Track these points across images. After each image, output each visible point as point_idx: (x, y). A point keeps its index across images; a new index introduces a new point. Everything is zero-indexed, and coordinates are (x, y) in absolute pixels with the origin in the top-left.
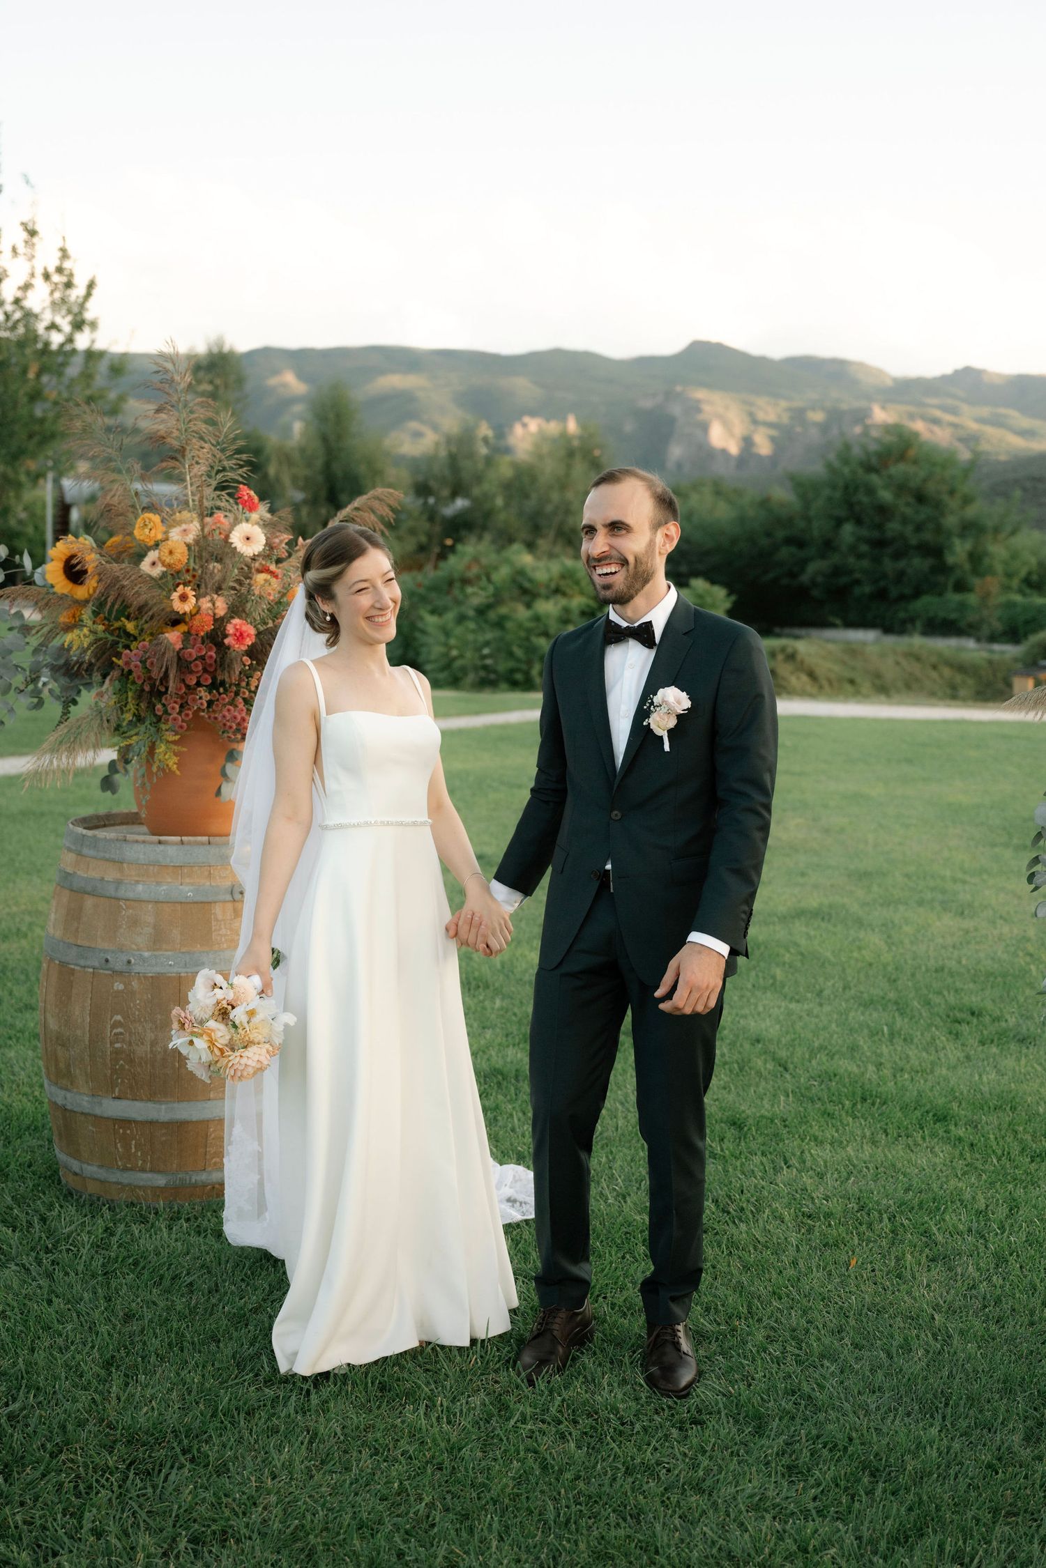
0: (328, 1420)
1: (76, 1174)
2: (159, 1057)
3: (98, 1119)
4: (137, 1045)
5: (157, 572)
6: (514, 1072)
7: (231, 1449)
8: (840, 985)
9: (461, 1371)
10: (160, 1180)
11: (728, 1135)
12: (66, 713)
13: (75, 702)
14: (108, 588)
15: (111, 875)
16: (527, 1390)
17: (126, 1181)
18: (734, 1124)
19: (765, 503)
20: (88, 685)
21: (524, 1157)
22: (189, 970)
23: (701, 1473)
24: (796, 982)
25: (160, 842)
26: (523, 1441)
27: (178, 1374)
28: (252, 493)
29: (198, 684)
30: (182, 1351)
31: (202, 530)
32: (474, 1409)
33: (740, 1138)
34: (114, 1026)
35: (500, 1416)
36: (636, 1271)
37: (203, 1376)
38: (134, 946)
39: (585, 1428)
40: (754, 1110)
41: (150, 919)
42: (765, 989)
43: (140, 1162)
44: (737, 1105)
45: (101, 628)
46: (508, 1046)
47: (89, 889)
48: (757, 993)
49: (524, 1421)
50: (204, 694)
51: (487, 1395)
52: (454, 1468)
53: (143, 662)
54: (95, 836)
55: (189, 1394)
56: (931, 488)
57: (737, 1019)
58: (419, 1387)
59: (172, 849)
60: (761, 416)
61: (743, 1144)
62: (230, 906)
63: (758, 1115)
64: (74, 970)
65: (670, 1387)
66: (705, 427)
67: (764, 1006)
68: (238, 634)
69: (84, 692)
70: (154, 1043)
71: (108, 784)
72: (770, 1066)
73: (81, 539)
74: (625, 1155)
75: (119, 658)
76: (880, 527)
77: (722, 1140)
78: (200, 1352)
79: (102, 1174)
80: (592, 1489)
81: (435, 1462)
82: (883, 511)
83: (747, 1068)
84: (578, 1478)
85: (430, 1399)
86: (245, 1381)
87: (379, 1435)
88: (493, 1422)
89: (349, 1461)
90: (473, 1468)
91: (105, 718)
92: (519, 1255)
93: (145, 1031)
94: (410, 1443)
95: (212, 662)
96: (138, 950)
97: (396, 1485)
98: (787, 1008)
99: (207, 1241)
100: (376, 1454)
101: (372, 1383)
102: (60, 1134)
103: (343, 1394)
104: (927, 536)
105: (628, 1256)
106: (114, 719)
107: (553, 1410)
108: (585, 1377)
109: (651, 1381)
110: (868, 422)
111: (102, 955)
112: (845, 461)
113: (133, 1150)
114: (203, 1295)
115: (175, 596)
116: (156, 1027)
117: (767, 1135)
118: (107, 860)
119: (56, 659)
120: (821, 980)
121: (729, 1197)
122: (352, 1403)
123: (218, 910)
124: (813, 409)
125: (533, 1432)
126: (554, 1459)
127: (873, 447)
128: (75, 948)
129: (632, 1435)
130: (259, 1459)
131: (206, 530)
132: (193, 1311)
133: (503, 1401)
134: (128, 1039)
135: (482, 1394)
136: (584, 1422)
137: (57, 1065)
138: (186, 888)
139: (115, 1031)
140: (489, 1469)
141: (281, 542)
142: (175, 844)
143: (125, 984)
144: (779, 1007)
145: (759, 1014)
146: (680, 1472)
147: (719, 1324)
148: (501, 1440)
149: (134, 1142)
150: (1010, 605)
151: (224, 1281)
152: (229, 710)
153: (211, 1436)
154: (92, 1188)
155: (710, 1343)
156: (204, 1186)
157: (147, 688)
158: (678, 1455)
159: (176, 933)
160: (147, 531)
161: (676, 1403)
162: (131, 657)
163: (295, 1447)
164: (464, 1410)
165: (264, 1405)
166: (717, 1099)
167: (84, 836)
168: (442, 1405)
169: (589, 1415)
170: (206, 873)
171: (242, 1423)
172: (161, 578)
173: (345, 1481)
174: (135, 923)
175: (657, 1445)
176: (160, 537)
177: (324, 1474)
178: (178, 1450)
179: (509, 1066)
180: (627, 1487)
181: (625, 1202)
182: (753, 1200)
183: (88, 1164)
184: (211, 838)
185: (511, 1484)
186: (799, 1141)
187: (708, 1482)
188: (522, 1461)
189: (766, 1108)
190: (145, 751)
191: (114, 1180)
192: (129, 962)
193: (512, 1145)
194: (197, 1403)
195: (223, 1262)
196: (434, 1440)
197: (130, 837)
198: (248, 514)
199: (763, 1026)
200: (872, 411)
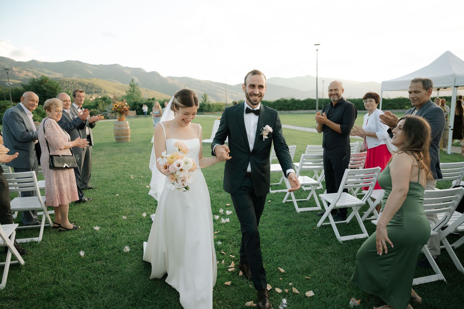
200: (13, 68)
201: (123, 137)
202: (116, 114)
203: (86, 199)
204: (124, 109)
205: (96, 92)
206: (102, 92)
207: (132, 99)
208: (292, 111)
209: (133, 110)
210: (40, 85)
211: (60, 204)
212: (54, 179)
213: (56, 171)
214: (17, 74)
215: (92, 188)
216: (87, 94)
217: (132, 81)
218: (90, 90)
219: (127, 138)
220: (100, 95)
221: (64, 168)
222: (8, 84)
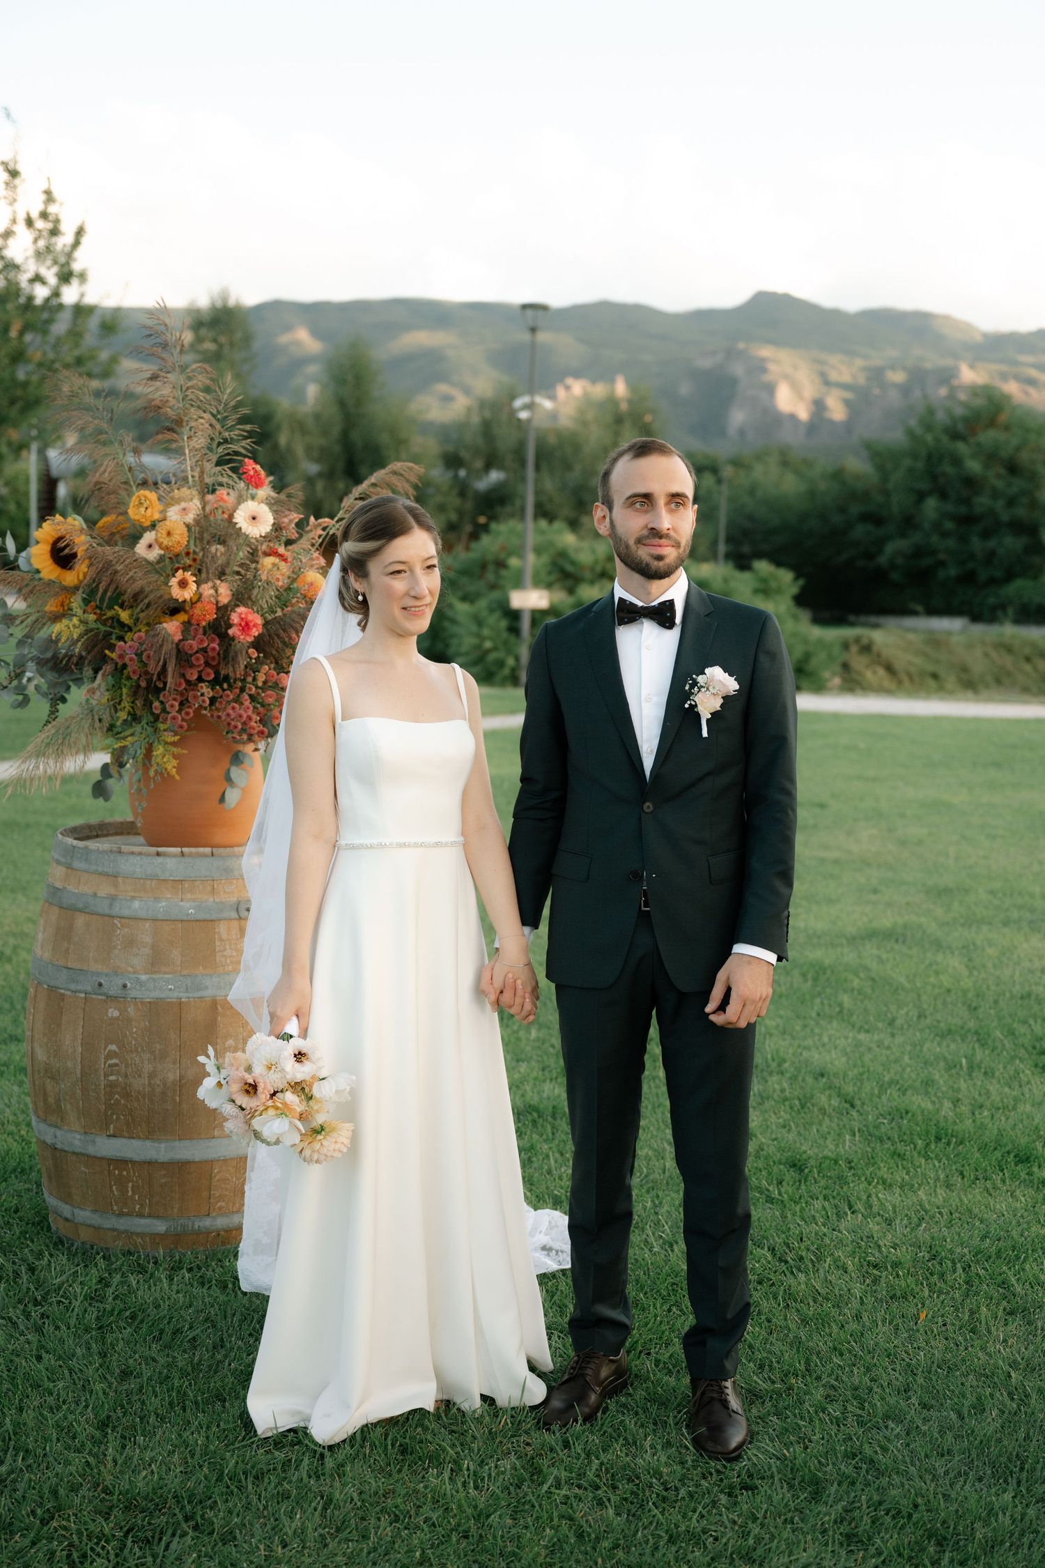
0: (344, 1485)
1: (67, 1220)
2: (158, 1090)
3: (91, 1160)
4: (134, 1077)
5: (153, 555)
6: (551, 1109)
7: (238, 1515)
8: (914, 1013)
9: (490, 1432)
10: (160, 1227)
11: (787, 1178)
12: (54, 712)
13: (64, 700)
14: (101, 572)
15: (105, 890)
16: (563, 1454)
17: (122, 1228)
18: (795, 1165)
19: (838, 475)
20: (79, 681)
21: (561, 1202)
22: (190, 995)
23: (751, 1542)
24: (865, 1010)
25: (158, 854)
26: (557, 1507)
27: (180, 1435)
28: (258, 467)
29: (200, 679)
30: (184, 1411)
31: (203, 508)
32: (503, 1473)
33: (800, 1181)
34: (108, 1057)
35: (532, 1481)
36: (683, 1324)
37: (208, 1438)
38: (130, 969)
39: (625, 1493)
40: (816, 1151)
41: (148, 939)
42: (830, 1018)
43: (138, 1206)
44: (798, 1145)
45: (92, 617)
46: (544, 1081)
47: (80, 905)
48: (822, 1022)
49: (558, 1486)
50: (205, 689)
51: (518, 1458)
52: (481, 1536)
53: (139, 655)
54: (86, 847)
55: (192, 1456)
56: (1024, 456)
57: (799, 1050)
58: (444, 1450)
59: (171, 862)
60: (834, 376)
61: (803, 1187)
62: (235, 924)
63: (820, 1156)
64: (63, 995)
65: (719, 1449)
66: (771, 389)
67: (830, 1037)
68: (243, 624)
69: (74, 688)
70: (152, 1076)
71: (100, 790)
72: (835, 1102)
73: (70, 520)
74: (672, 1199)
75: (112, 650)
76: (967, 501)
77: (780, 1183)
78: (204, 1412)
79: (96, 1219)
80: (631, 1558)
81: (461, 1529)
82: (971, 483)
83: (809, 1105)
84: (616, 1546)
85: (455, 1462)
86: (253, 1443)
87: (399, 1500)
88: (525, 1487)
89: (366, 1529)
90: (502, 1537)
91: (96, 718)
92: (555, 1308)
93: (143, 1062)
94: (433, 1510)
95: (215, 654)
96: (135, 973)
97: (418, 1554)
98: (854, 1038)
99: (211, 1292)
100: (397, 1521)
101: (393, 1445)
102: (50, 1178)
103: (361, 1457)
104: (1021, 512)
105: (674, 1309)
106: (106, 718)
107: (590, 1474)
108: (625, 1439)
109: (697, 1442)
110: (955, 382)
111: (94, 978)
112: (928, 427)
113: (130, 1194)
114: (207, 1350)
115: (174, 582)
116: (155, 1058)
117: (830, 1178)
118: (100, 874)
119: (43, 652)
120: (893, 1008)
121: (788, 1247)
122: (370, 1467)
123: (222, 928)
124: (893, 368)
125: (568, 1498)
126: (590, 1526)
128: (65, 971)
129: (676, 1501)
130: (269, 1527)
131: (208, 509)
132: (196, 1367)
133: (535, 1465)
134: (123, 1071)
135: (513, 1457)
136: (625, 1487)
137: (45, 1100)
138: (185, 904)
139: (110, 1062)
140: (519, 1537)
141: (291, 521)
142: (175, 856)
143: (120, 1010)
144: (846, 1038)
145: (824, 1045)
146: (728, 1540)
147: (773, 1382)
148: (533, 1506)
149: (130, 1184)
151: (230, 1336)
152: (233, 708)
153: (216, 1502)
154: (84, 1235)
155: (763, 1403)
156: (208, 1233)
157: (143, 684)
158: (727, 1522)
159: (176, 954)
160: (142, 510)
161: (725, 1467)
162: (125, 649)
163: (307, 1514)
164: (493, 1474)
165: (274, 1469)
166: (776, 1139)
167: (74, 847)
168: (468, 1469)
169: (630, 1480)
170: (209, 888)
171: (250, 1487)
172: (158, 562)
173: (361, 1550)
174: (130, 943)
175: (704, 1512)
176: (157, 516)
177: (339, 1542)
178: (180, 1516)
179: (545, 1102)
180: (671, 1557)
181: (672, 1251)
182: (813, 1248)
183: (81, 1209)
184: (215, 850)
185: (543, 1552)
186: (865, 1184)
187: (760, 1551)
188: (556, 1529)
189: (830, 1149)
190: (140, 753)
191: (109, 1226)
192: (125, 986)
193: (547, 1188)
194: (201, 1467)
195: (229, 1315)
196: (460, 1506)
197: (125, 848)
198: (252, 491)
199: (827, 1058)
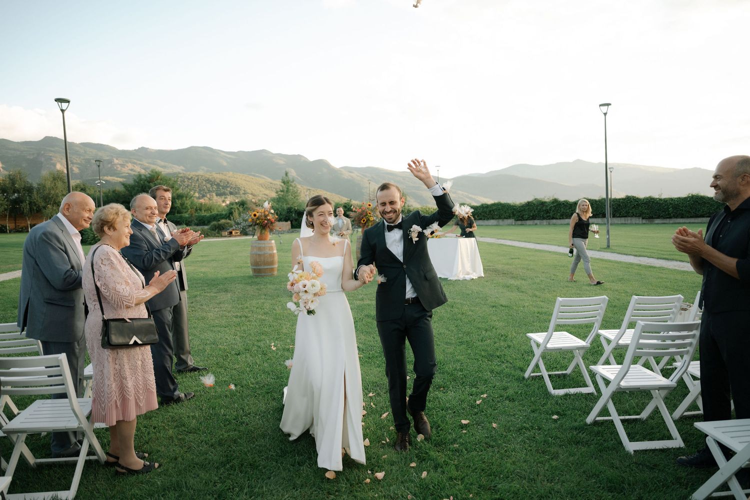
60: (75, 161)
66: (54, 165)
112: (141, 180)
127: (148, 175)
134: (268, 260)
150: (196, 216)
200: (114, 160)
201: (266, 267)
202: (254, 229)
203: (182, 395)
204: (269, 220)
205: (231, 193)
206: (241, 193)
207: (285, 204)
208: (554, 221)
209: (286, 221)
210: (148, 184)
211: (121, 419)
212: (110, 369)
213: (115, 351)
214: (119, 168)
215: (198, 369)
216: (218, 197)
217: (286, 174)
218: (222, 191)
219: (272, 269)
220: (238, 198)
221: (131, 345)
222: (98, 183)
